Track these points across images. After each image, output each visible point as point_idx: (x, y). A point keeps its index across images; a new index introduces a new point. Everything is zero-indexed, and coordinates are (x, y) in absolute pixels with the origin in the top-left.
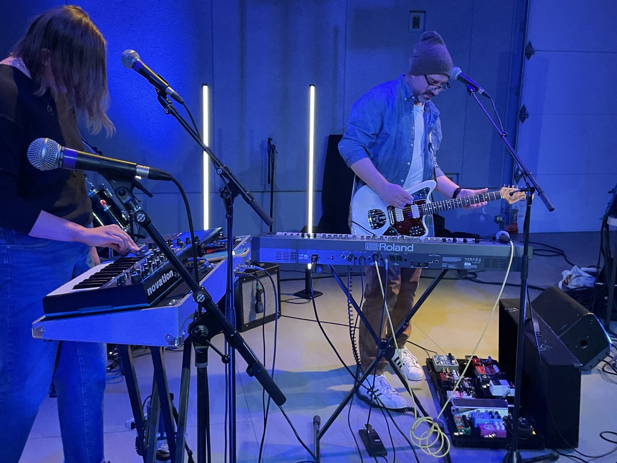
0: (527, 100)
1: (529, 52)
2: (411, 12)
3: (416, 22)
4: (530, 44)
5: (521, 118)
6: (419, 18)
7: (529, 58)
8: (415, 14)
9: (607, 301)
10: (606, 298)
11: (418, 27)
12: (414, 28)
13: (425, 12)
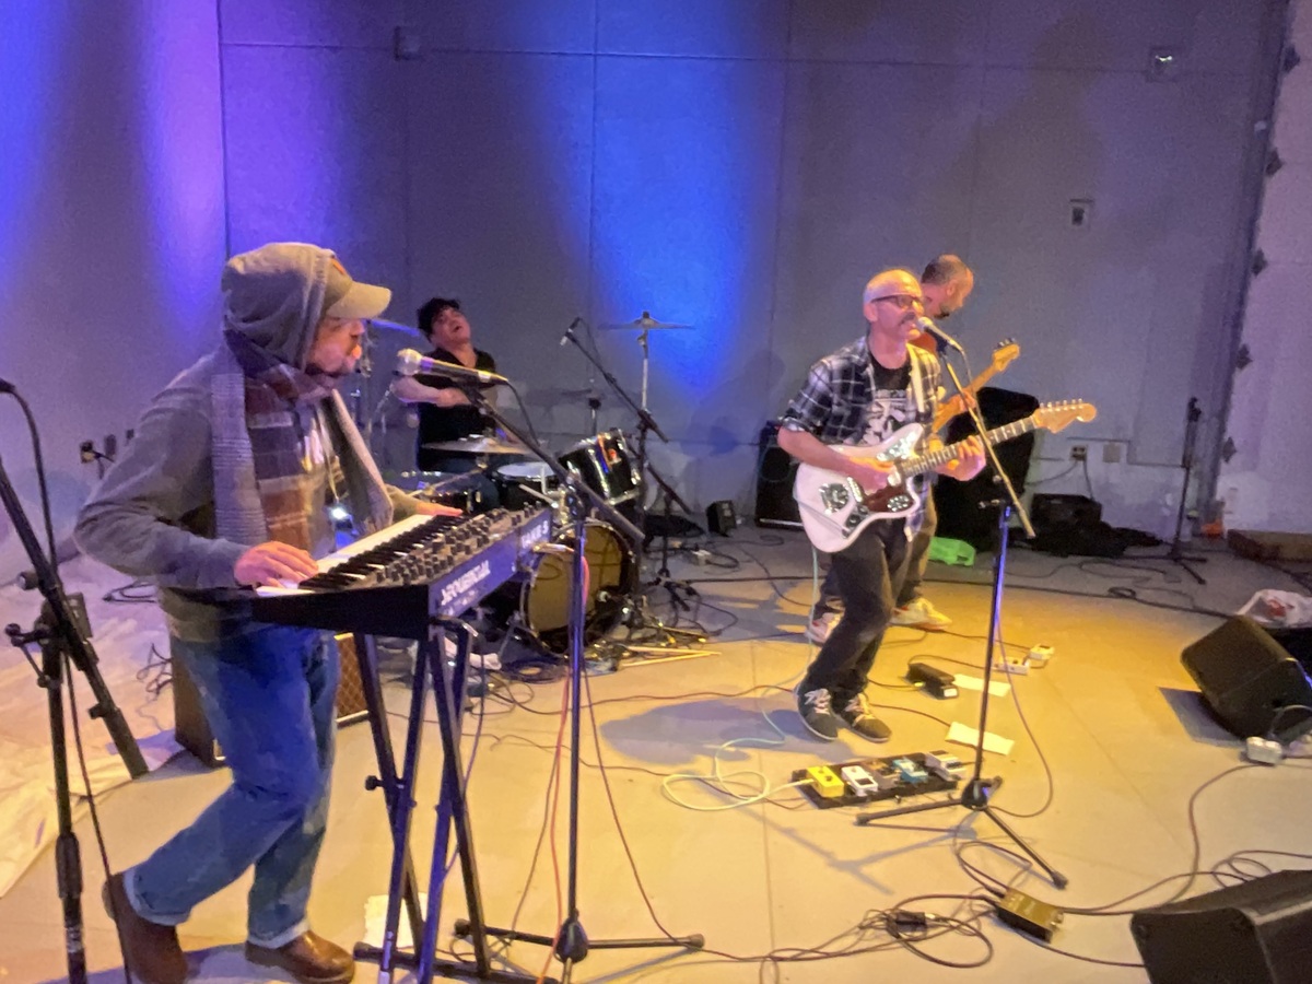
0: (1248, 337)
1: (1258, 264)
2: (1071, 202)
3: (1078, 218)
4: (1260, 251)
5: (1238, 363)
6: (1082, 211)
7: (1257, 274)
8: (1077, 205)
11: (1081, 224)
12: (1074, 223)
13: (1090, 202)
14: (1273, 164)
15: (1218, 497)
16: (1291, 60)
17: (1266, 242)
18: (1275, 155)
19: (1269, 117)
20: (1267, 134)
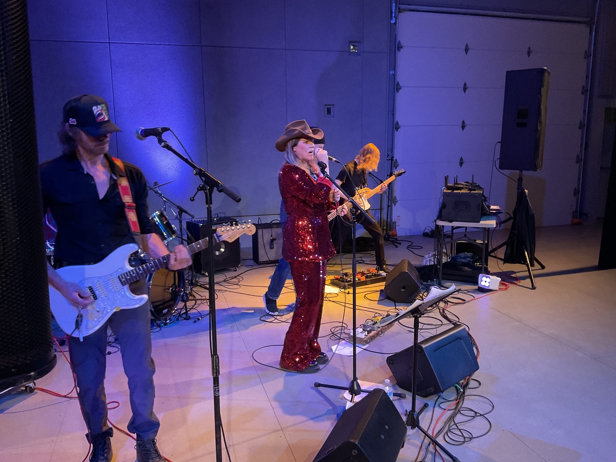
0: (397, 156)
1: (397, 127)
2: (325, 105)
3: (329, 111)
4: (397, 122)
5: (395, 166)
6: (330, 108)
7: (397, 131)
8: (329, 106)
9: (439, 268)
10: (439, 266)
11: (330, 114)
12: (328, 114)
13: (334, 105)
14: (398, 87)
15: (393, 221)
16: (400, 47)
17: (399, 118)
18: (398, 84)
19: (394, 69)
20: (394, 75)
